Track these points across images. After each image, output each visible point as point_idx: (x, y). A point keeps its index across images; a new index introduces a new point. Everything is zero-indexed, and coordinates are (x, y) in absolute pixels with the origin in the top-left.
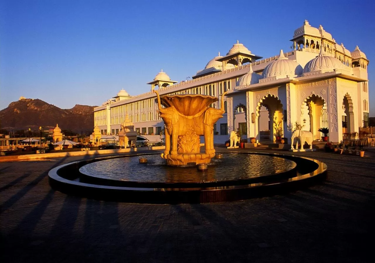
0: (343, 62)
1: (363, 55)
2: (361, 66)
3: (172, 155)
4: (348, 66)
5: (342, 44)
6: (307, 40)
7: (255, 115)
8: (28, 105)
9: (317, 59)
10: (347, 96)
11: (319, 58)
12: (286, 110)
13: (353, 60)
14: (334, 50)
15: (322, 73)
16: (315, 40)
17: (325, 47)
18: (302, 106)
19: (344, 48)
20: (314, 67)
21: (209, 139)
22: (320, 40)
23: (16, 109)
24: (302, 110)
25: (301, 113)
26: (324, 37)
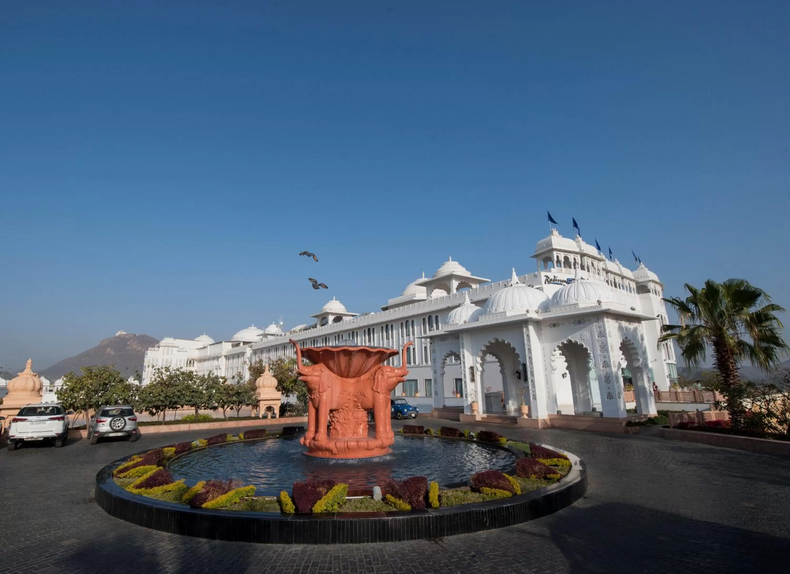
0: (621, 287)
1: (653, 276)
2: (651, 291)
3: (318, 441)
4: (631, 292)
5: (616, 260)
6: (558, 257)
7: (475, 369)
8: (128, 343)
9: (570, 287)
10: (626, 343)
11: (574, 285)
12: (524, 363)
13: (637, 283)
14: (604, 270)
15: (580, 307)
16: (571, 257)
17: (588, 265)
18: (553, 358)
19: (621, 266)
20: (567, 299)
21: (382, 414)
22: (579, 256)
23: (108, 350)
24: (553, 364)
25: (550, 369)
26: (585, 252)
